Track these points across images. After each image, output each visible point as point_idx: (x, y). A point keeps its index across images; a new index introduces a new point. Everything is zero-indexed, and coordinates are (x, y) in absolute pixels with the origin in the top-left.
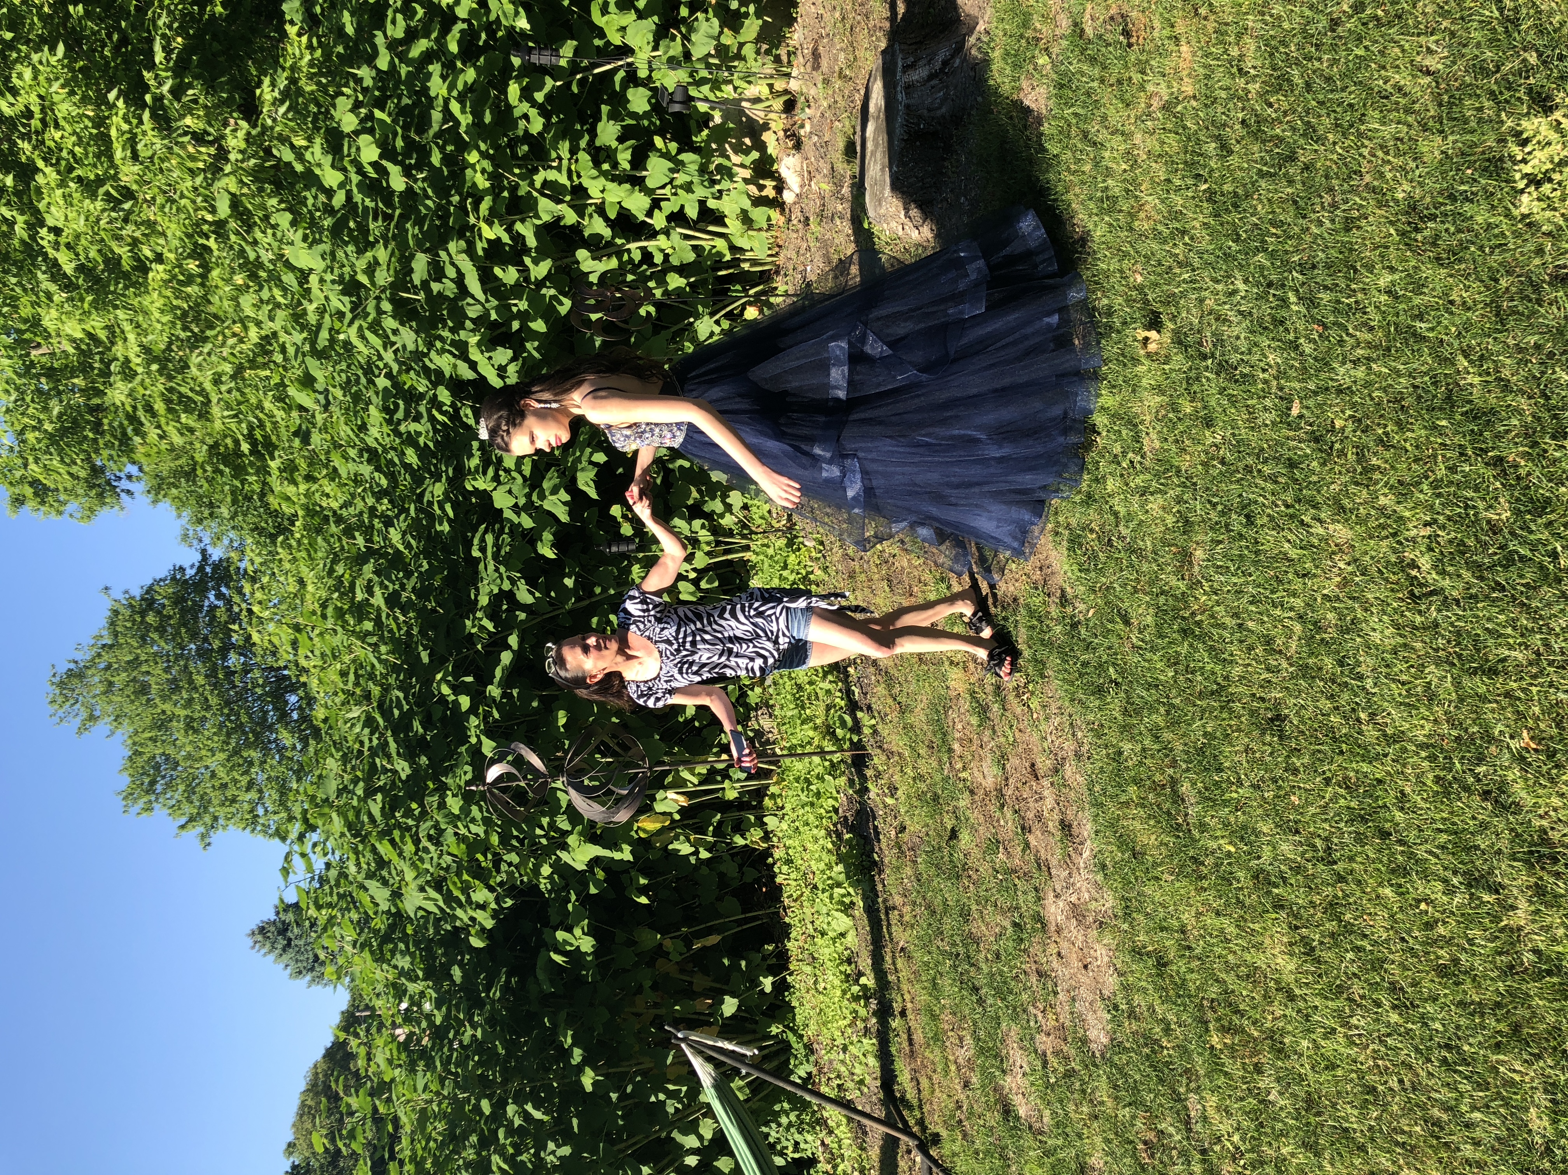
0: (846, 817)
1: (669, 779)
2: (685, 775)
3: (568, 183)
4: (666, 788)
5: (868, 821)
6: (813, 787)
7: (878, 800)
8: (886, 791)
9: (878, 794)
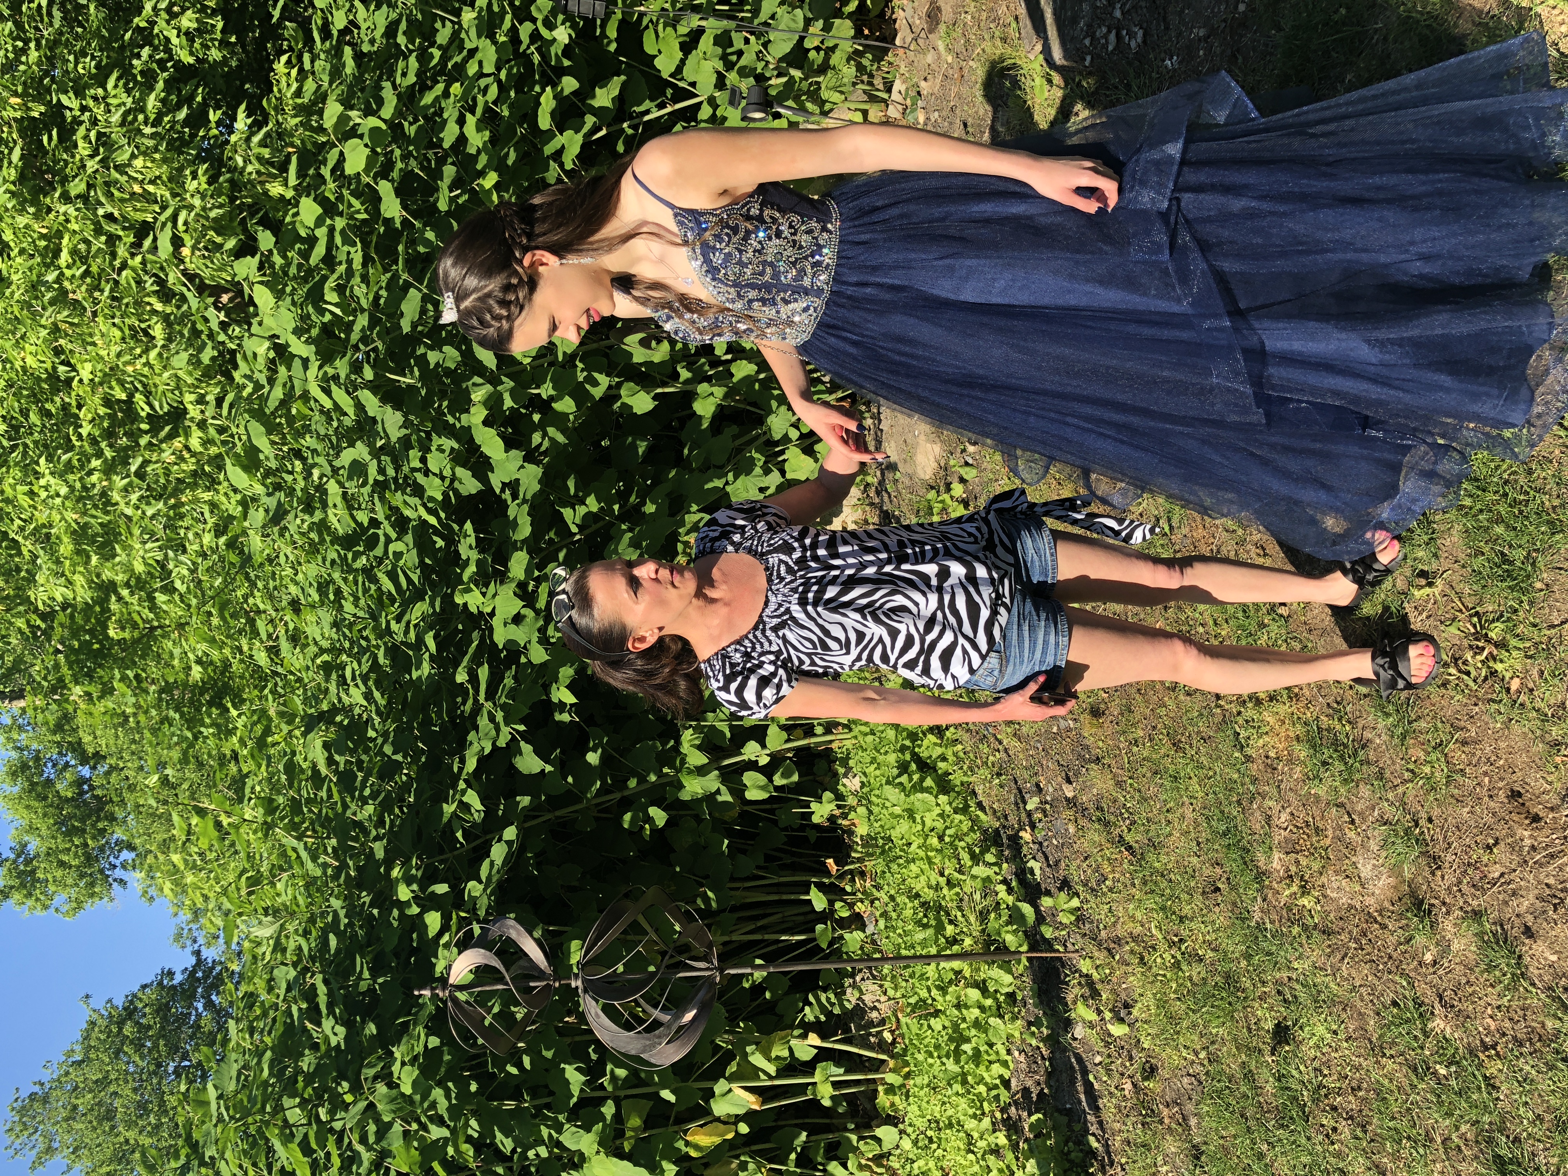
0: (1026, 1091)
1: (732, 1068)
2: (757, 1059)
4: (728, 1080)
5: (1073, 1081)
6: (966, 1047)
7: (1092, 1036)
8: (1108, 1015)
9: (1091, 1026)
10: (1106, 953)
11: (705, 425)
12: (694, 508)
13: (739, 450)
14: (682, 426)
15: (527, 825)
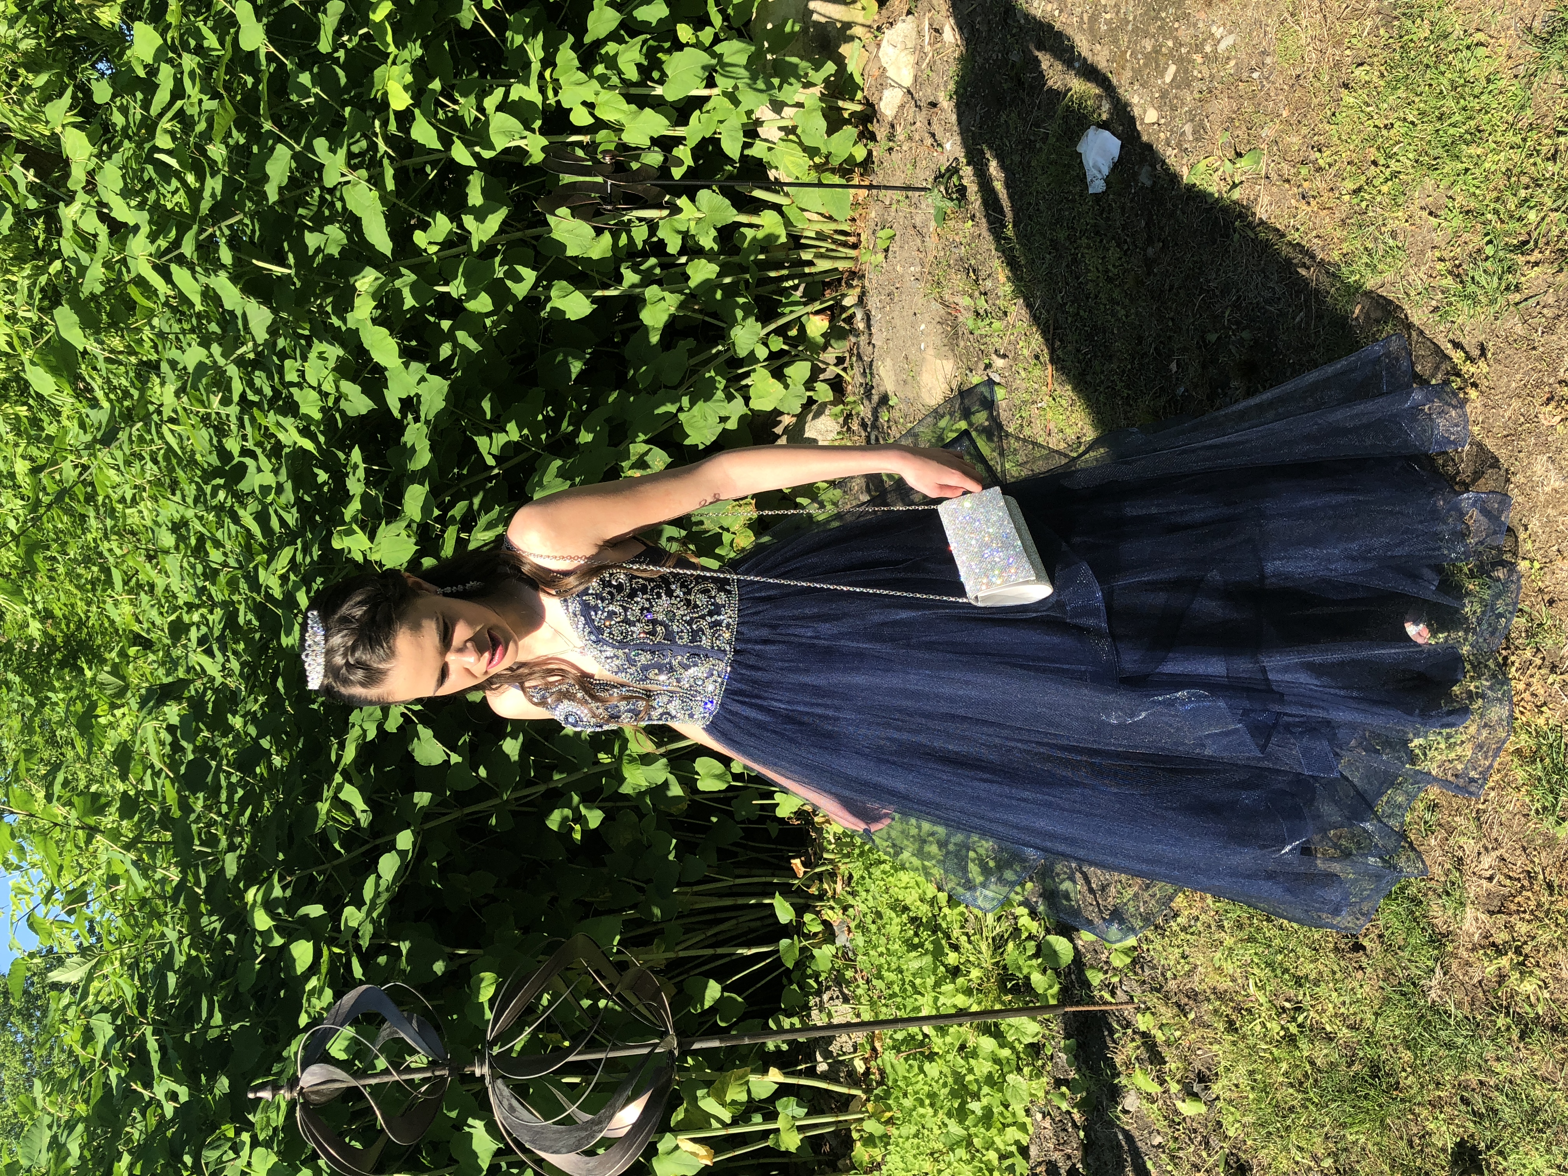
0: (1051, 1165)
1: (679, 1115)
2: (709, 1105)
3: (538, 99)
4: (677, 1130)
5: (1118, 1162)
6: (975, 1106)
7: (1153, 1112)
8: (1174, 1087)
9: (1151, 1099)
10: (1176, 1010)
11: (654, 339)
12: (642, 437)
13: (694, 371)
14: (625, 340)
15: (427, 826)
